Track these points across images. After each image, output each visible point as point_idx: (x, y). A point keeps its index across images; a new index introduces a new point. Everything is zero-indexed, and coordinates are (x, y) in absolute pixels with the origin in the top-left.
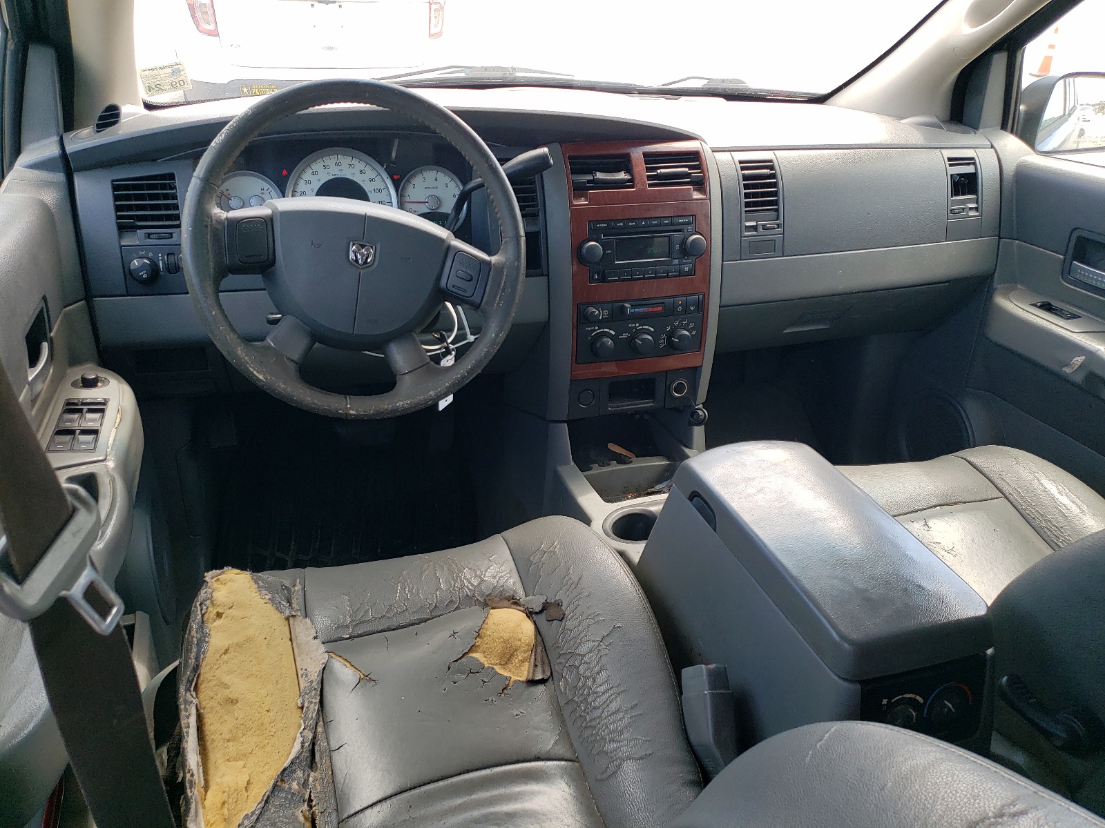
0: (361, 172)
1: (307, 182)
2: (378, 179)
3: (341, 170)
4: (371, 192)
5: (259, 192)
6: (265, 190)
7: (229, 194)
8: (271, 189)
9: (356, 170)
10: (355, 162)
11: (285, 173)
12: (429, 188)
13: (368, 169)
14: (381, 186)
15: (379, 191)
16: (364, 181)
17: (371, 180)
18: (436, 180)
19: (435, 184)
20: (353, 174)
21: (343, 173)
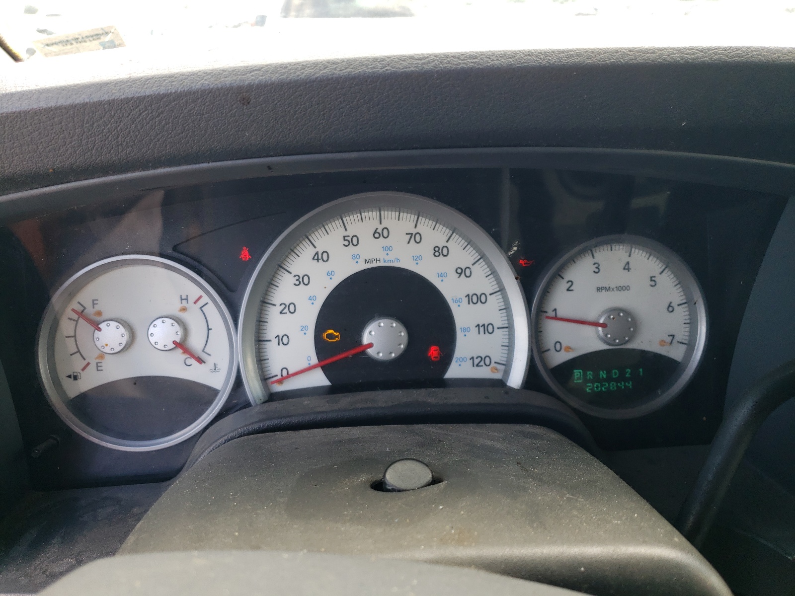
0: (438, 252)
1: (302, 280)
2: (480, 270)
3: (387, 249)
4: (458, 301)
5: (174, 307)
6: (192, 300)
7: (99, 313)
8: (205, 299)
9: (425, 249)
10: (425, 227)
11: (245, 254)
12: (607, 289)
13: (456, 245)
14: (486, 285)
15: (479, 299)
16: (442, 275)
17: (461, 272)
18: (627, 267)
19: (623, 278)
20: (418, 258)
21: (392, 256)
